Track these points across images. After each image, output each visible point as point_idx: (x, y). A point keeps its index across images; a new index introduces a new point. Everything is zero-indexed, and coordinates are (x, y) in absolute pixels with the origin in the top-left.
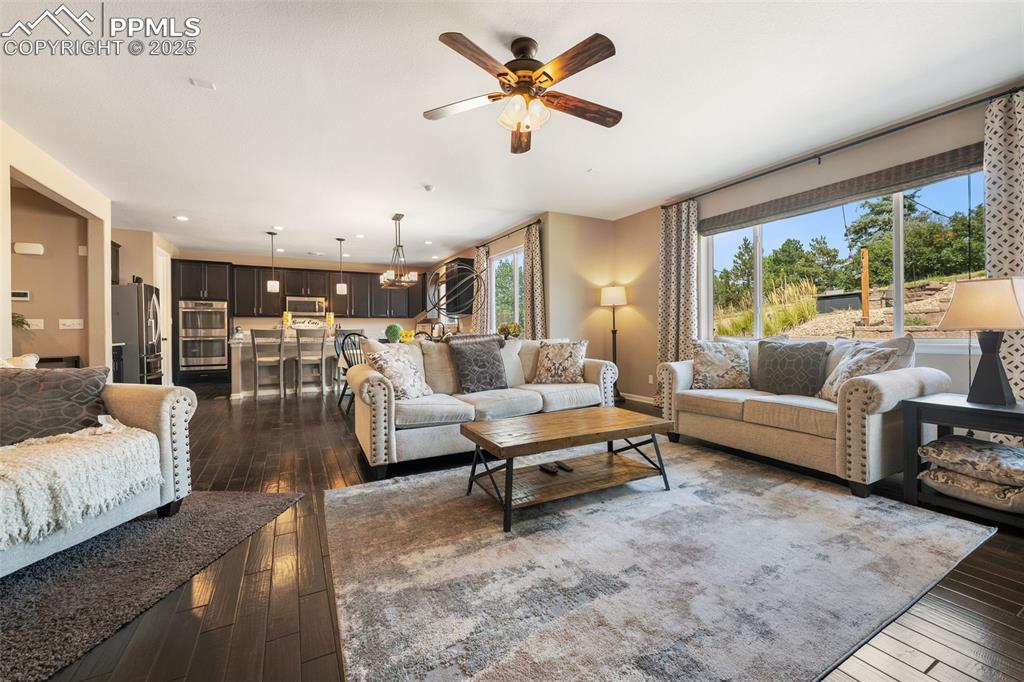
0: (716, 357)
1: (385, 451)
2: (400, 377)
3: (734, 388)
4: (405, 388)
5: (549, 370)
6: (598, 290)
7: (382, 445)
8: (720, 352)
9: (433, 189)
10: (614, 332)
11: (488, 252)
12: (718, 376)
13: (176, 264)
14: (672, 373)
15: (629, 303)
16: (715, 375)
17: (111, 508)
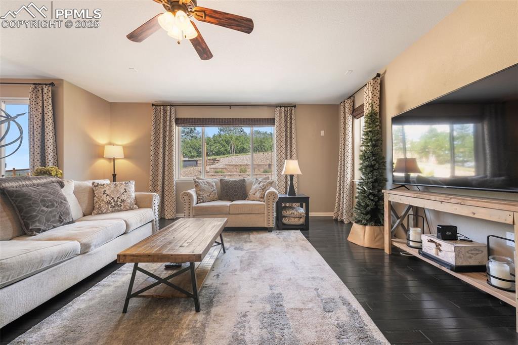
0: (205, 187)
8: (206, 184)
10: (114, 176)
12: (207, 196)
14: (191, 196)
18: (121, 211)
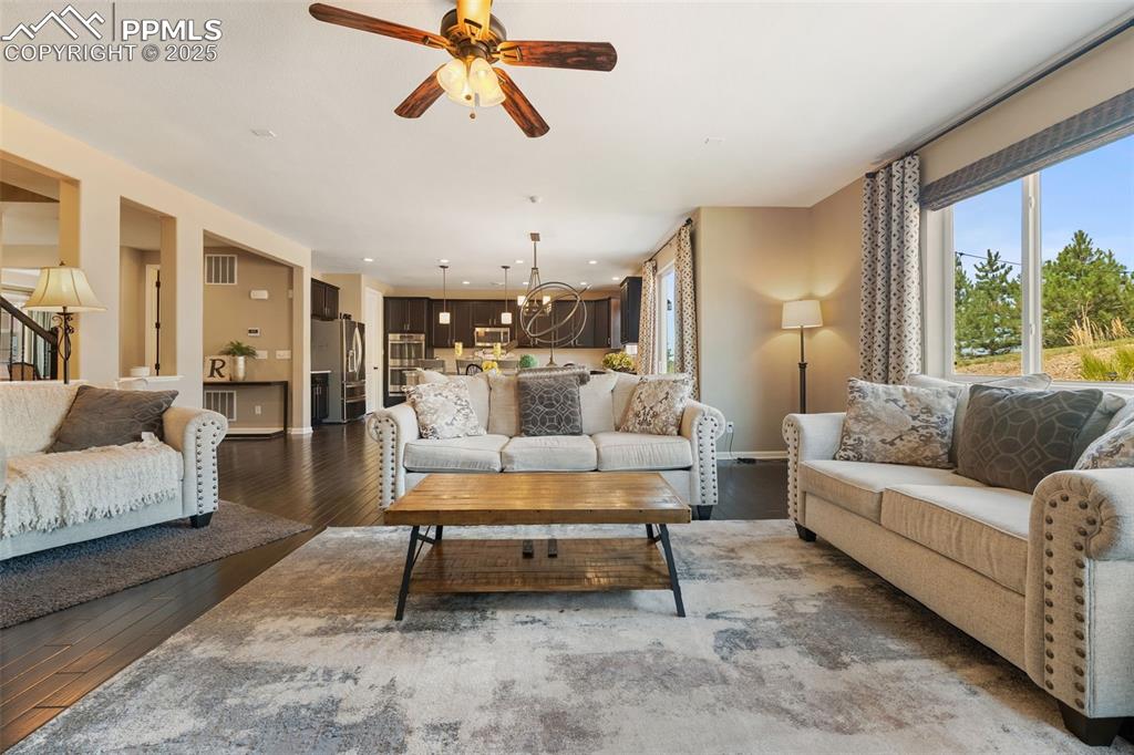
0: (884, 408)
1: (392, 494)
2: (433, 414)
3: (914, 464)
4: (435, 426)
5: (637, 415)
6: (777, 308)
7: (388, 488)
8: (895, 401)
9: (540, 200)
10: (803, 366)
11: (655, 268)
12: (883, 441)
13: (388, 301)
14: (798, 430)
15: (826, 324)
16: (877, 439)
17: (121, 512)
18: (650, 433)
